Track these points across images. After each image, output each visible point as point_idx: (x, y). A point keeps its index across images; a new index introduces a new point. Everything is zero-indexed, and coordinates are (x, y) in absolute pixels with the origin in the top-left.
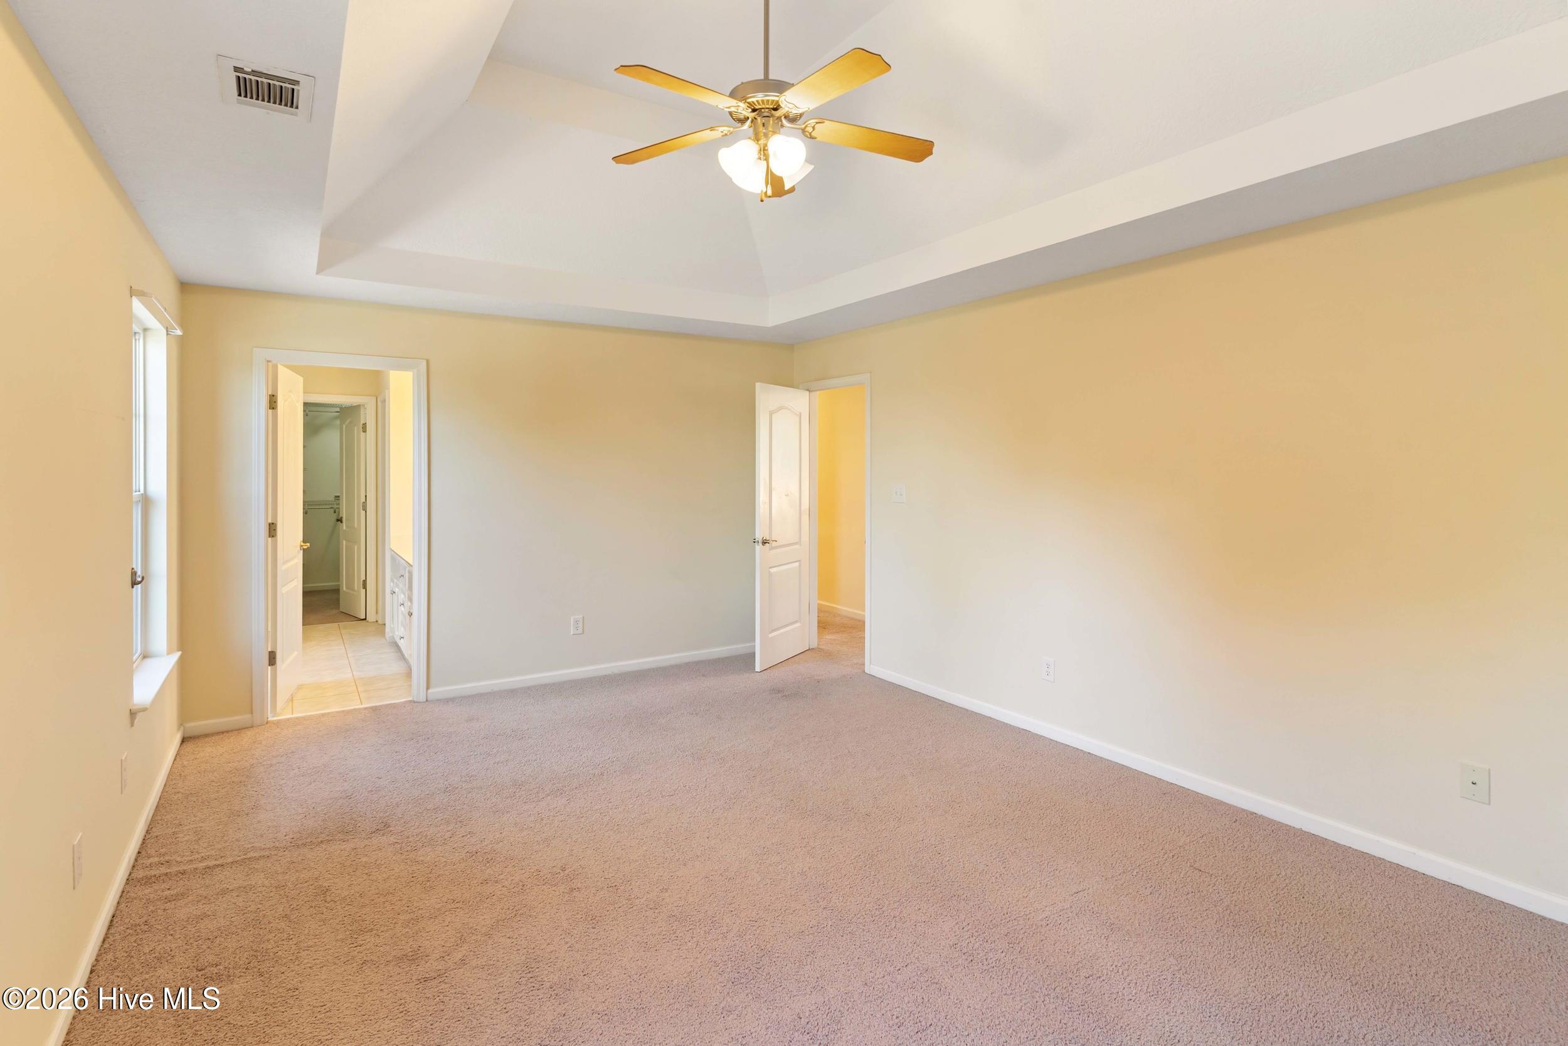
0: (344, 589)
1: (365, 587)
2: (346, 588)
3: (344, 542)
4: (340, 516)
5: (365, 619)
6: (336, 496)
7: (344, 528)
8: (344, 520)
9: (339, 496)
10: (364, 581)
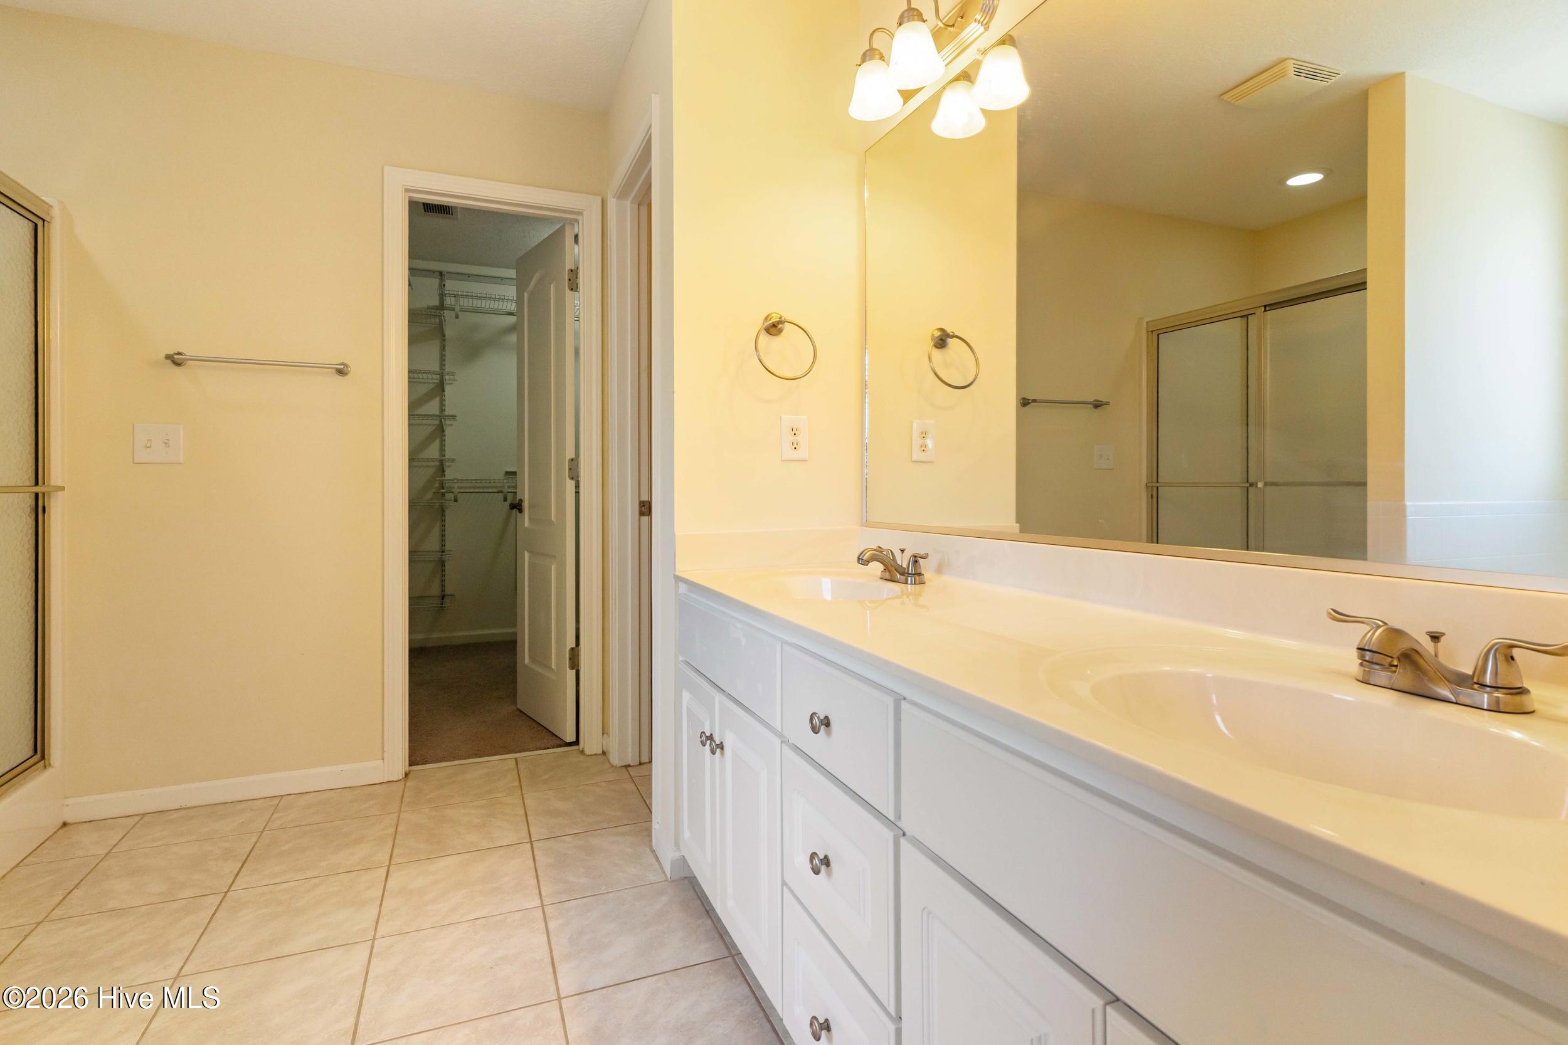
0: (527, 660)
1: (574, 663)
2: (530, 657)
3: (526, 554)
4: (518, 498)
5: (576, 742)
6: (507, 473)
7: (526, 524)
8: (526, 505)
9: (514, 473)
10: (572, 649)
